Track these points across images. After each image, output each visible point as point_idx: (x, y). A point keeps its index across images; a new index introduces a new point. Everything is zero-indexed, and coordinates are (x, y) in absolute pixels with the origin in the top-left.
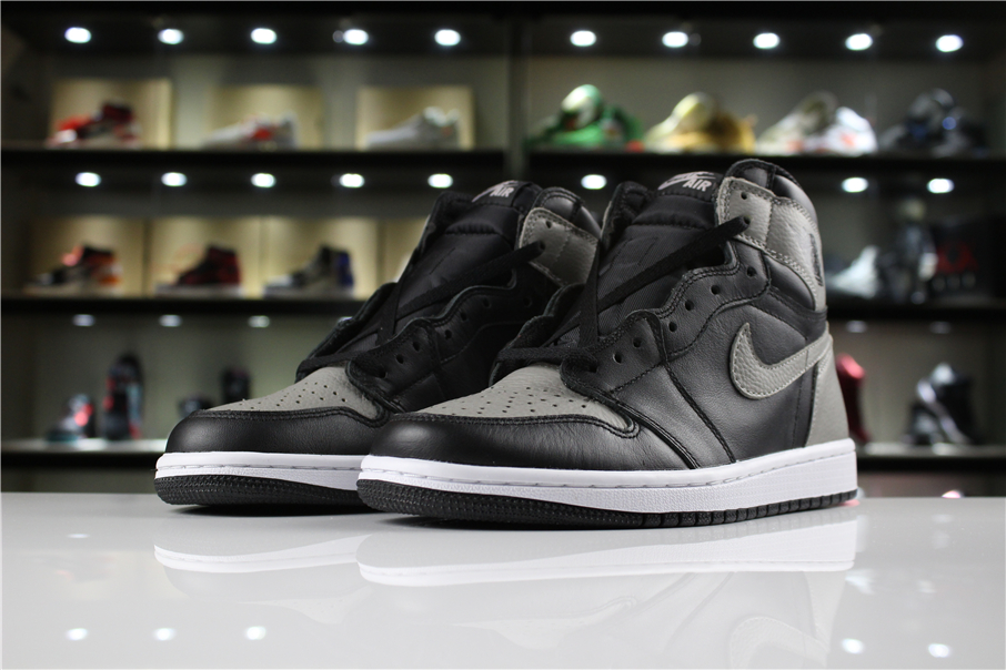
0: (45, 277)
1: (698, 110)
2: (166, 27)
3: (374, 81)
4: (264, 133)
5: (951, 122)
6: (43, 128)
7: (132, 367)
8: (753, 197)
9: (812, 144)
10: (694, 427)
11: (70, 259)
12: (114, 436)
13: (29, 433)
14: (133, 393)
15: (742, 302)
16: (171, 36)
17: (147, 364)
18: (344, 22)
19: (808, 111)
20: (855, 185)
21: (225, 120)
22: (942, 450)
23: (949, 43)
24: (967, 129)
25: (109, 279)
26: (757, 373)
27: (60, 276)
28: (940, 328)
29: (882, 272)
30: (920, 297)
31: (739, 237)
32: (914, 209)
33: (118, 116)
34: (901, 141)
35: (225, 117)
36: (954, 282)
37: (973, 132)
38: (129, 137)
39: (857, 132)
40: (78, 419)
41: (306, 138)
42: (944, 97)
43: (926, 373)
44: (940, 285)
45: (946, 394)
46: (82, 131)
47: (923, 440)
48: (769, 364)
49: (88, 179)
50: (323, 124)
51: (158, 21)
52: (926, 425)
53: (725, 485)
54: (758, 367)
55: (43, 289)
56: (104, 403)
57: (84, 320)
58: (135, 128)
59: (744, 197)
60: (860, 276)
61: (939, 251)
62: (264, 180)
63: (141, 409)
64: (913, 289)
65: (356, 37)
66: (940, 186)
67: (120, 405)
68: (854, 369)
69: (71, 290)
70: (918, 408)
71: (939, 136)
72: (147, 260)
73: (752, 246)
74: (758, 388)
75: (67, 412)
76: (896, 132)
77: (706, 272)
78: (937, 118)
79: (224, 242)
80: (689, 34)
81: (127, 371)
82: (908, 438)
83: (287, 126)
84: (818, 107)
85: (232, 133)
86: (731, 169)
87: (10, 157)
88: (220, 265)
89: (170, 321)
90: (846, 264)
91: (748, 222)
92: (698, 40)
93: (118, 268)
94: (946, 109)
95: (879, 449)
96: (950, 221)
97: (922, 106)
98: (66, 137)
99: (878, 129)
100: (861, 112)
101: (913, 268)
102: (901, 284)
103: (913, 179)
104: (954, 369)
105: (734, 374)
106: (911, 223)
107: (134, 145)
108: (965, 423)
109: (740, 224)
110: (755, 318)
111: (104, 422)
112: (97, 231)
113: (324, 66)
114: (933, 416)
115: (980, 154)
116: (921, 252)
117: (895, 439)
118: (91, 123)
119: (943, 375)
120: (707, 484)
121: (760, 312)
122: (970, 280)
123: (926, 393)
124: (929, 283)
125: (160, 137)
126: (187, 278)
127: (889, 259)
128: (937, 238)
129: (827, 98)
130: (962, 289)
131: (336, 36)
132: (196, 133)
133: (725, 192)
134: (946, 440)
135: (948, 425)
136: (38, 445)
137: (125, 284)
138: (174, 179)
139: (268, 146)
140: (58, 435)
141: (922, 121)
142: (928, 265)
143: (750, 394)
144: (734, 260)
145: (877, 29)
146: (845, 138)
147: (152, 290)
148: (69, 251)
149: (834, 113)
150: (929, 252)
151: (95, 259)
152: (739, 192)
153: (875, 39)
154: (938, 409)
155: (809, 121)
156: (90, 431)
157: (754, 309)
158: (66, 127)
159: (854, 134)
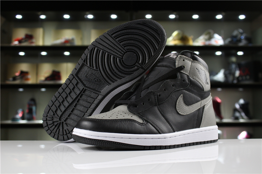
0: (11, 79)
1: (178, 34)
2: (41, 15)
3: (95, 28)
4: (67, 41)
5: (243, 37)
6: (10, 41)
7: (33, 101)
8: (186, 60)
9: (207, 43)
10: (163, 123)
11: (17, 74)
12: (29, 119)
13: (7, 119)
14: (34, 108)
15: (181, 89)
16: (43, 17)
17: (37, 101)
18: (87, 13)
19: (206, 35)
20: (218, 53)
21: (57, 38)
22: (241, 121)
23: (242, 17)
24: (247, 39)
25: (27, 79)
26: (184, 108)
27: (15, 79)
28: (241, 89)
29: (226, 75)
30: (235, 82)
31: (181, 71)
32: (234, 59)
33: (29, 37)
34: (230, 42)
35: (57, 37)
36: (244, 78)
37: (249, 39)
38: (32, 43)
39: (219, 40)
40: (20, 115)
41: (78, 43)
42: (241, 31)
43: (237, 101)
44: (240, 79)
45: (242, 106)
46: (20, 41)
47: (237, 118)
48: (188, 105)
49: (22, 54)
50: (82, 39)
51: (40, 13)
52: (237, 114)
53: (170, 138)
54: (185, 106)
55: (10, 82)
56: (26, 111)
57: (21, 90)
58: (34, 40)
59: (184, 60)
60: (220, 77)
61: (240, 70)
62: (67, 53)
63: (36, 112)
64: (234, 80)
65: (90, 17)
66: (240, 53)
67: (30, 111)
68: (219, 100)
69: (17, 82)
70: (235, 110)
71: (240, 41)
72: (37, 74)
73: (185, 74)
74: (184, 112)
75: (17, 113)
76: (229, 40)
77: (171, 81)
78: (239, 36)
79: (57, 69)
80: (176, 15)
81: (32, 103)
82: (233, 118)
83: (73, 40)
84: (209, 33)
85: (59, 41)
86: (180, 53)
87: (3, 48)
88: (56, 75)
89: (43, 90)
90: (217, 73)
91: (184, 67)
92: (178, 16)
93: (30, 76)
94: (242, 34)
95: (225, 120)
96: (243, 62)
97: (235, 33)
98: (16, 43)
99: (224, 39)
100: (220, 35)
101: (234, 74)
102: (230, 78)
103: (233, 52)
104: (244, 100)
105: (177, 108)
106: (233, 63)
107: (33, 45)
108: (247, 114)
109: (182, 68)
110: (185, 93)
111: (26, 116)
112: (24, 67)
113: (82, 24)
114: (239, 112)
115: (250, 45)
116: (235, 70)
117: (230, 118)
118: (22, 39)
119: (242, 101)
120: (165, 138)
121: (186, 91)
122: (248, 77)
123: (237, 106)
124: (238, 78)
125: (40, 43)
126: (47, 79)
127: (227, 72)
128: (240, 66)
129: (211, 31)
130: (246, 80)
131: (85, 16)
132: (49, 41)
133: (178, 59)
134: (243, 118)
135: (243, 114)
136: (9, 122)
137: (31, 80)
138: (44, 53)
139: (68, 45)
140: (14, 119)
141: (235, 37)
142: (237, 73)
143: (182, 114)
144: (179, 77)
145: (224, 13)
146: (216, 41)
147: (38, 82)
148: (17, 72)
149: (213, 35)
150: (237, 70)
151: (24, 74)
152: (182, 59)
153: (223, 16)
154: (240, 110)
155: (207, 37)
156: (23, 118)
157: (185, 91)
158: (16, 40)
159: (218, 40)
